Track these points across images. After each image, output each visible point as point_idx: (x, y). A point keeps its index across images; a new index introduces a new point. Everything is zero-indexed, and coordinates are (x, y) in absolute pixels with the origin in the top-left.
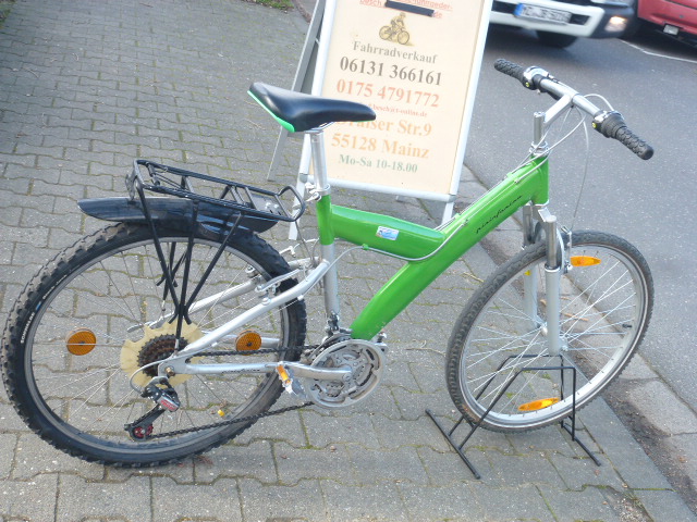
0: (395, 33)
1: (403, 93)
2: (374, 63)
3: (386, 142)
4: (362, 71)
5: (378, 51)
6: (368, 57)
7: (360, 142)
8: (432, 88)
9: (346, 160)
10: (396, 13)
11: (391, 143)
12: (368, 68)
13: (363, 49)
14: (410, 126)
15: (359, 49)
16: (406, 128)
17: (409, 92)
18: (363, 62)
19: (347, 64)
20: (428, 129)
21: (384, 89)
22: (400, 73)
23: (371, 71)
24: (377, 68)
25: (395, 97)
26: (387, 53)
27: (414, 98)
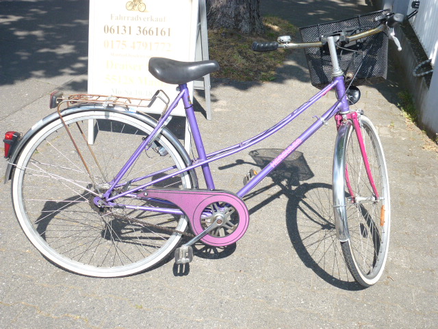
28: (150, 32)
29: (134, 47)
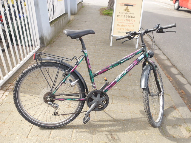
6: (122, 14)
7: (121, 29)
8: (134, 19)
9: (119, 32)
10: (126, 6)
11: (127, 29)
12: (122, 16)
15: (120, 13)
16: (129, 26)
19: (118, 16)
20: (133, 26)
22: (128, 17)
24: (124, 16)
26: (125, 13)
27: (130, 21)
28: (130, 17)
29: (125, 21)
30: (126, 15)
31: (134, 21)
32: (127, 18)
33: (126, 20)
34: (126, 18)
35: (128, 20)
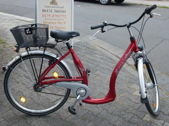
0: (54, 3)
1: (58, 16)
2: (50, 10)
3: (55, 27)
4: (47, 12)
5: (50, 7)
7: (49, 27)
8: (64, 14)
11: (57, 27)
12: (49, 11)
13: (47, 7)
14: (60, 22)
15: (46, 7)
17: (59, 15)
18: (47, 10)
19: (44, 11)
20: (65, 23)
21: (53, 15)
22: (56, 11)
23: (49, 12)
25: (56, 17)
26: (52, 7)
27: (60, 16)
30: (53, 9)
31: (64, 16)
32: (56, 13)
33: (54, 16)
34: (53, 13)
35: (57, 16)
